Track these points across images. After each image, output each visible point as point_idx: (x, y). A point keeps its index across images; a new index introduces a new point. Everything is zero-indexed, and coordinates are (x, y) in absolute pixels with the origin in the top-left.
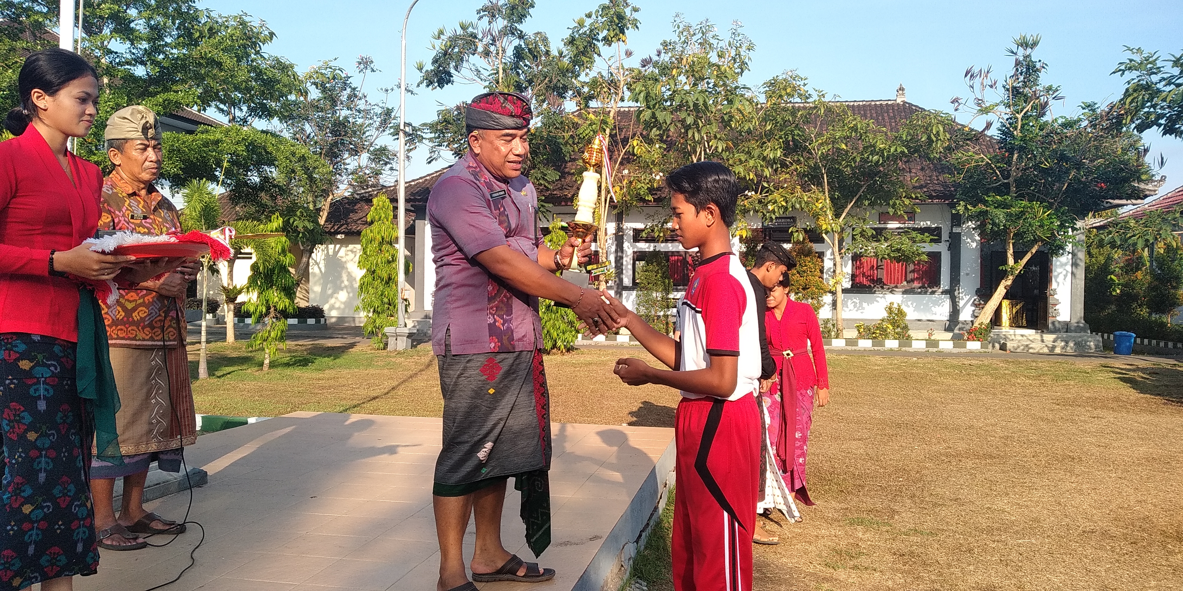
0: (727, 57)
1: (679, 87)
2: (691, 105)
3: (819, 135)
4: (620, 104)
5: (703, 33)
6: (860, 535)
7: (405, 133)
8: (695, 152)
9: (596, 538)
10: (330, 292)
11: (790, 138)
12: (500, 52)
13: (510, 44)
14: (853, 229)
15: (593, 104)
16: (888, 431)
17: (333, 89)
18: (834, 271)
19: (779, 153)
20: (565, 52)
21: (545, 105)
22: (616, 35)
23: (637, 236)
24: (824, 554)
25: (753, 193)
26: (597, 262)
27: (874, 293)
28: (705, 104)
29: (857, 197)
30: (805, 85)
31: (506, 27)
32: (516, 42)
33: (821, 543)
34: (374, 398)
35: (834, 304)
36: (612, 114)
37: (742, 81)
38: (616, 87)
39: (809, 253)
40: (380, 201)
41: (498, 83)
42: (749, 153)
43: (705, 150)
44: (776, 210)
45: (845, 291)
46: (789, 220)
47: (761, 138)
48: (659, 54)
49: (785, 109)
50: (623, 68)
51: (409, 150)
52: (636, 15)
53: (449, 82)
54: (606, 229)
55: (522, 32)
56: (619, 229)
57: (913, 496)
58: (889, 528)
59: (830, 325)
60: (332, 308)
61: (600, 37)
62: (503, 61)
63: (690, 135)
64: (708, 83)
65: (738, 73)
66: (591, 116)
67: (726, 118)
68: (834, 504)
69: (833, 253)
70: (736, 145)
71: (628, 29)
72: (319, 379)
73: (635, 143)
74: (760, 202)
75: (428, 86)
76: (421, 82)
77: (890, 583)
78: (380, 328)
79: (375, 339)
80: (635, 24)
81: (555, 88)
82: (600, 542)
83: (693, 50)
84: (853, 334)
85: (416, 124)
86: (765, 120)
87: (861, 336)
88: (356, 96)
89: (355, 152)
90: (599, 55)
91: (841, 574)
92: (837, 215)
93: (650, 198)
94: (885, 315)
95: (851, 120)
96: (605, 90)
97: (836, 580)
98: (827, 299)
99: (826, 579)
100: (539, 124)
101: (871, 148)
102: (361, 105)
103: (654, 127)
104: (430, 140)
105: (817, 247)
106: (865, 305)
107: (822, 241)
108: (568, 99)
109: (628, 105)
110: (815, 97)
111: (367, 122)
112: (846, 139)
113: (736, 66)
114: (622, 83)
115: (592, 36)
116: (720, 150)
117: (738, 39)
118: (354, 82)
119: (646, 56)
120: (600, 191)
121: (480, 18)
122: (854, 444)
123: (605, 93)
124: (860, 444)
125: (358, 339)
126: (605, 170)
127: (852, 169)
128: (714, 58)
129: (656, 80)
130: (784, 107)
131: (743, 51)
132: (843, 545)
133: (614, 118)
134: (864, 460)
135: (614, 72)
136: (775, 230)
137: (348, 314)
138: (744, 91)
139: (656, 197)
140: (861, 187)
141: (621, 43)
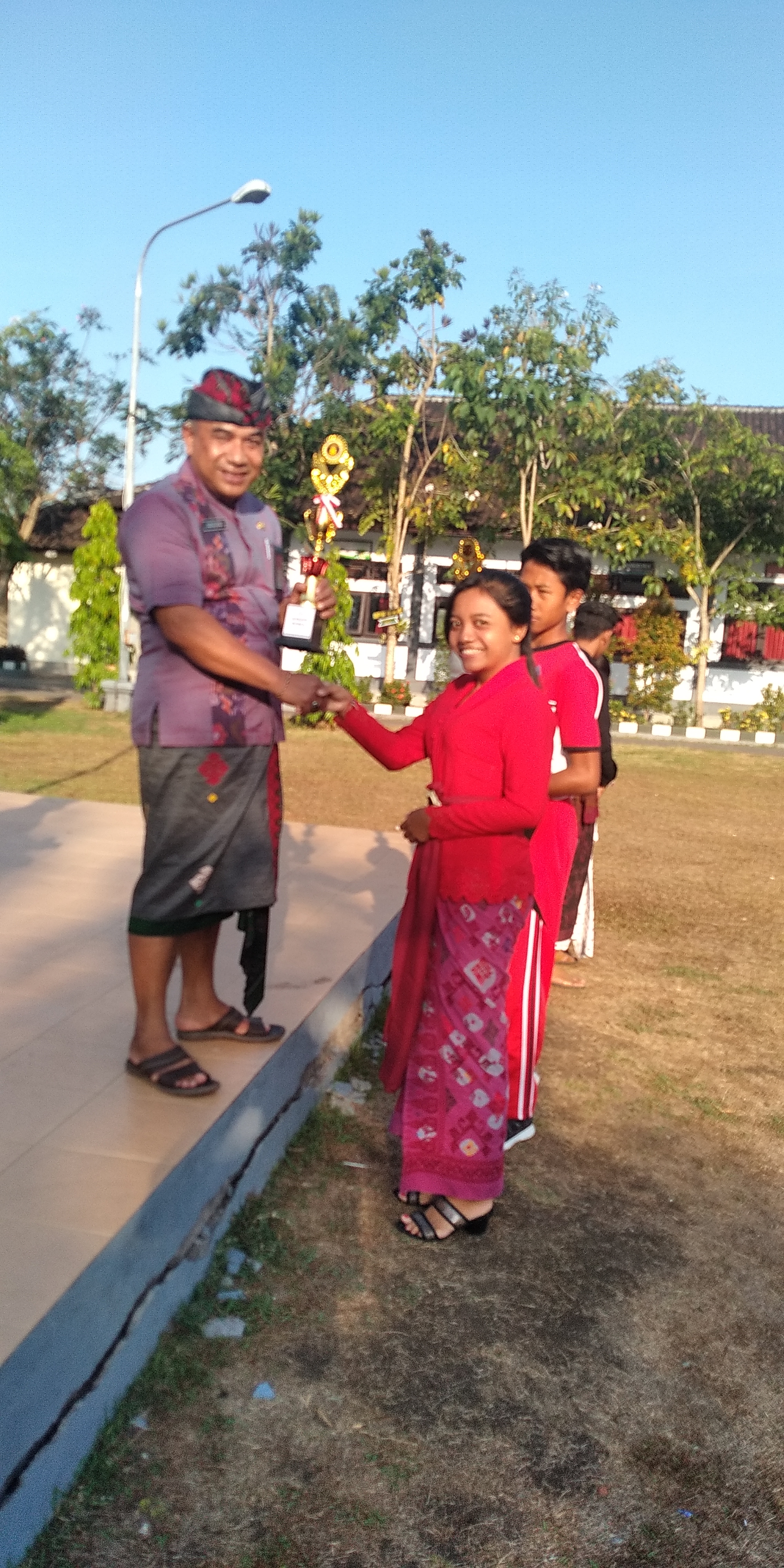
0: (578, 334)
1: (509, 374)
2: (524, 399)
3: (694, 451)
4: (430, 392)
5: (548, 299)
6: (679, 989)
7: (138, 420)
8: (524, 466)
9: (323, 980)
10: (35, 627)
11: (655, 453)
12: (271, 310)
13: (285, 301)
14: (729, 582)
15: (393, 389)
16: (741, 854)
17: (45, 351)
18: (699, 638)
19: (638, 474)
20: (359, 316)
21: (328, 389)
22: (430, 295)
23: (442, 575)
24: (627, 1012)
25: (600, 526)
26: (386, 608)
27: (749, 669)
28: (543, 399)
29: (738, 539)
30: (680, 381)
31: (280, 275)
32: (293, 298)
33: (624, 998)
34: (80, 774)
35: (695, 681)
36: (417, 407)
37: (597, 369)
38: (427, 368)
39: (666, 611)
40: (100, 510)
41: (265, 353)
42: (598, 471)
43: (539, 464)
44: (628, 550)
45: (710, 665)
46: (644, 566)
47: (616, 451)
48: (487, 325)
49: (652, 413)
50: (437, 342)
51: (144, 442)
52: (459, 268)
53: (199, 349)
54: (401, 565)
55: (301, 284)
56: (419, 565)
57: (756, 943)
58: (717, 983)
59: (686, 709)
60: (38, 648)
61: (409, 295)
62: (275, 323)
63: (519, 442)
64: (549, 370)
65: (592, 359)
66: (390, 407)
67: (570, 420)
68: (652, 947)
69: (699, 614)
70: (581, 459)
71: (447, 286)
72: (11, 744)
73: (445, 448)
74: (607, 539)
75: (172, 352)
76: (163, 348)
77: (706, 1054)
78: (97, 680)
79: (89, 694)
80: (457, 279)
81: (342, 365)
82: (327, 986)
83: (534, 321)
84: (713, 722)
85: (154, 406)
86: (623, 425)
87: (726, 725)
88: (75, 362)
89: (73, 440)
90: (406, 321)
91: (645, 1039)
92: (709, 563)
93: (462, 525)
94: (761, 700)
95: (738, 434)
96: (412, 371)
97: (636, 1046)
98: (687, 673)
99: (623, 1045)
100: (318, 416)
101: (763, 475)
102: (82, 375)
103: (471, 427)
104: (173, 429)
105: (678, 604)
106: (735, 684)
107: (687, 596)
108: (360, 381)
109: (440, 395)
110: (692, 399)
111: (90, 399)
112: (729, 459)
113: (590, 347)
114: (434, 363)
115: (398, 292)
116: (558, 464)
117: (595, 309)
118: (76, 342)
119: (468, 327)
120: (396, 512)
121: (247, 261)
122: (691, 870)
123: (411, 375)
124: (700, 869)
125: (69, 692)
126: (403, 484)
127: (735, 501)
128: (560, 335)
129: (482, 362)
130: (652, 410)
131: (601, 328)
132: (654, 1000)
133: (421, 411)
134: (701, 891)
135: (425, 345)
136: (626, 578)
137: (57, 657)
138: (598, 385)
139: (471, 524)
140: (745, 525)
141: (436, 305)
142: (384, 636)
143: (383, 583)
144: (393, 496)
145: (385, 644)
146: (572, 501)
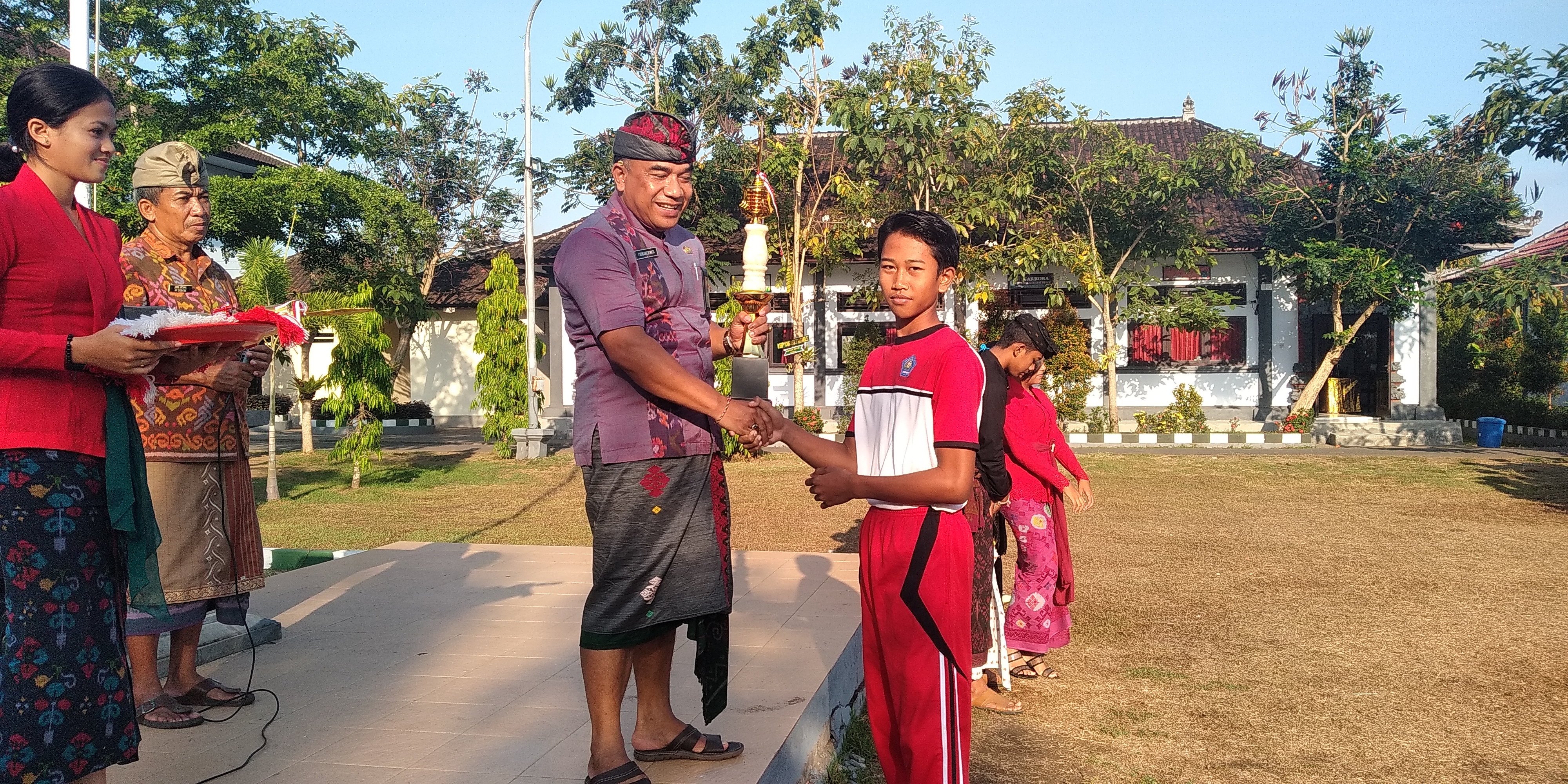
0: (957, 63)
1: (894, 105)
2: (911, 128)
3: (1081, 165)
4: (817, 129)
5: (925, 33)
6: (1146, 690)
7: (532, 172)
8: (917, 190)
9: (797, 700)
10: (437, 383)
11: (1043, 170)
12: (656, 62)
13: (669, 52)
14: (1129, 289)
15: (780, 129)
16: (1180, 553)
17: (434, 115)
18: (1105, 345)
19: (1028, 190)
20: (743, 62)
21: (717, 132)
22: (810, 37)
23: (843, 303)
24: (1099, 716)
25: (995, 243)
26: (791, 338)
27: (1159, 372)
28: (929, 126)
29: (1133, 246)
30: (1061, 99)
31: (663, 29)
32: (677, 49)
33: (1094, 701)
34: (500, 522)
35: (1106, 387)
36: (805, 143)
37: (977, 95)
38: (811, 106)
39: (1071, 321)
40: (501, 262)
41: (653, 101)
42: (988, 190)
43: (930, 188)
44: (1026, 265)
45: (1119, 370)
46: (1043, 278)
47: (1005, 170)
48: (867, 61)
49: (1035, 132)
50: (819, 81)
51: (538, 195)
52: (834, 10)
53: (589, 103)
54: (801, 294)
55: (684, 35)
56: (819, 294)
57: (1214, 639)
58: (1184, 681)
59: (1100, 416)
60: (441, 404)
61: (788, 40)
62: (660, 74)
63: (910, 168)
64: (933, 99)
65: (972, 85)
66: (779, 145)
67: (957, 144)
68: (1111, 650)
69: (1103, 321)
70: (971, 180)
71: (824, 29)
72: (426, 499)
73: (838, 180)
74: (1005, 255)
75: (561, 109)
76: (552, 104)
77: (1187, 752)
78: (505, 430)
79: (499, 445)
80: (834, 22)
81: (730, 109)
82: (803, 706)
83: (912, 55)
84: (1131, 426)
85: (546, 160)
86: (1009, 146)
87: (1142, 429)
88: (466, 124)
89: (466, 198)
90: (788, 64)
91: (1122, 742)
92: (1107, 271)
93: (859, 252)
94: (1173, 400)
95: (1123, 145)
96: (797, 110)
97: (1115, 750)
98: (1097, 381)
99: (1101, 749)
100: (710, 158)
101: (1151, 181)
102: (473, 135)
103: (861, 158)
104: (566, 180)
105: (1081, 313)
106: (1146, 388)
107: (1088, 304)
108: (748, 123)
109: (828, 129)
110: (1075, 115)
111: (482, 158)
112: (1117, 169)
113: (969, 75)
114: (819, 101)
115: (778, 38)
116: (950, 187)
117: (970, 39)
118: (463, 105)
119: (849, 65)
120: (792, 245)
121: (629, 18)
122: (1136, 572)
123: (797, 114)
124: (1144, 571)
125: (476, 445)
126: (798, 217)
127: (1126, 209)
128: (939, 66)
129: (864, 96)
130: (1034, 130)
131: (978, 56)
132: (1123, 704)
133: (809, 147)
134: (1149, 591)
135: (808, 86)
136: (1026, 291)
137: (462, 411)
138: (980, 109)
139: (867, 251)
140: (1139, 233)
141: (816, 47)
142: (790, 365)
143: (785, 314)
144: (789, 229)
145: (792, 373)
146: (967, 221)
